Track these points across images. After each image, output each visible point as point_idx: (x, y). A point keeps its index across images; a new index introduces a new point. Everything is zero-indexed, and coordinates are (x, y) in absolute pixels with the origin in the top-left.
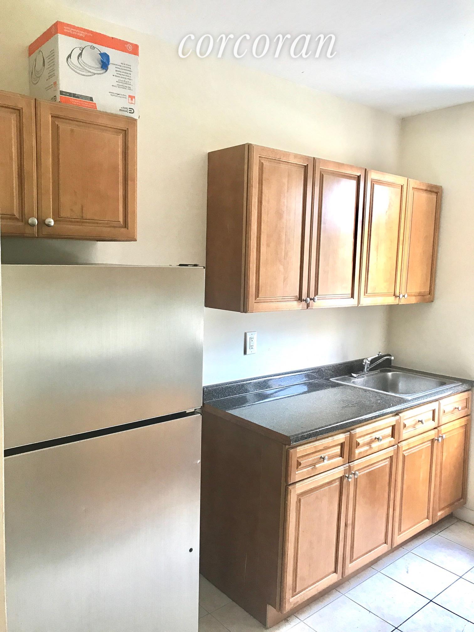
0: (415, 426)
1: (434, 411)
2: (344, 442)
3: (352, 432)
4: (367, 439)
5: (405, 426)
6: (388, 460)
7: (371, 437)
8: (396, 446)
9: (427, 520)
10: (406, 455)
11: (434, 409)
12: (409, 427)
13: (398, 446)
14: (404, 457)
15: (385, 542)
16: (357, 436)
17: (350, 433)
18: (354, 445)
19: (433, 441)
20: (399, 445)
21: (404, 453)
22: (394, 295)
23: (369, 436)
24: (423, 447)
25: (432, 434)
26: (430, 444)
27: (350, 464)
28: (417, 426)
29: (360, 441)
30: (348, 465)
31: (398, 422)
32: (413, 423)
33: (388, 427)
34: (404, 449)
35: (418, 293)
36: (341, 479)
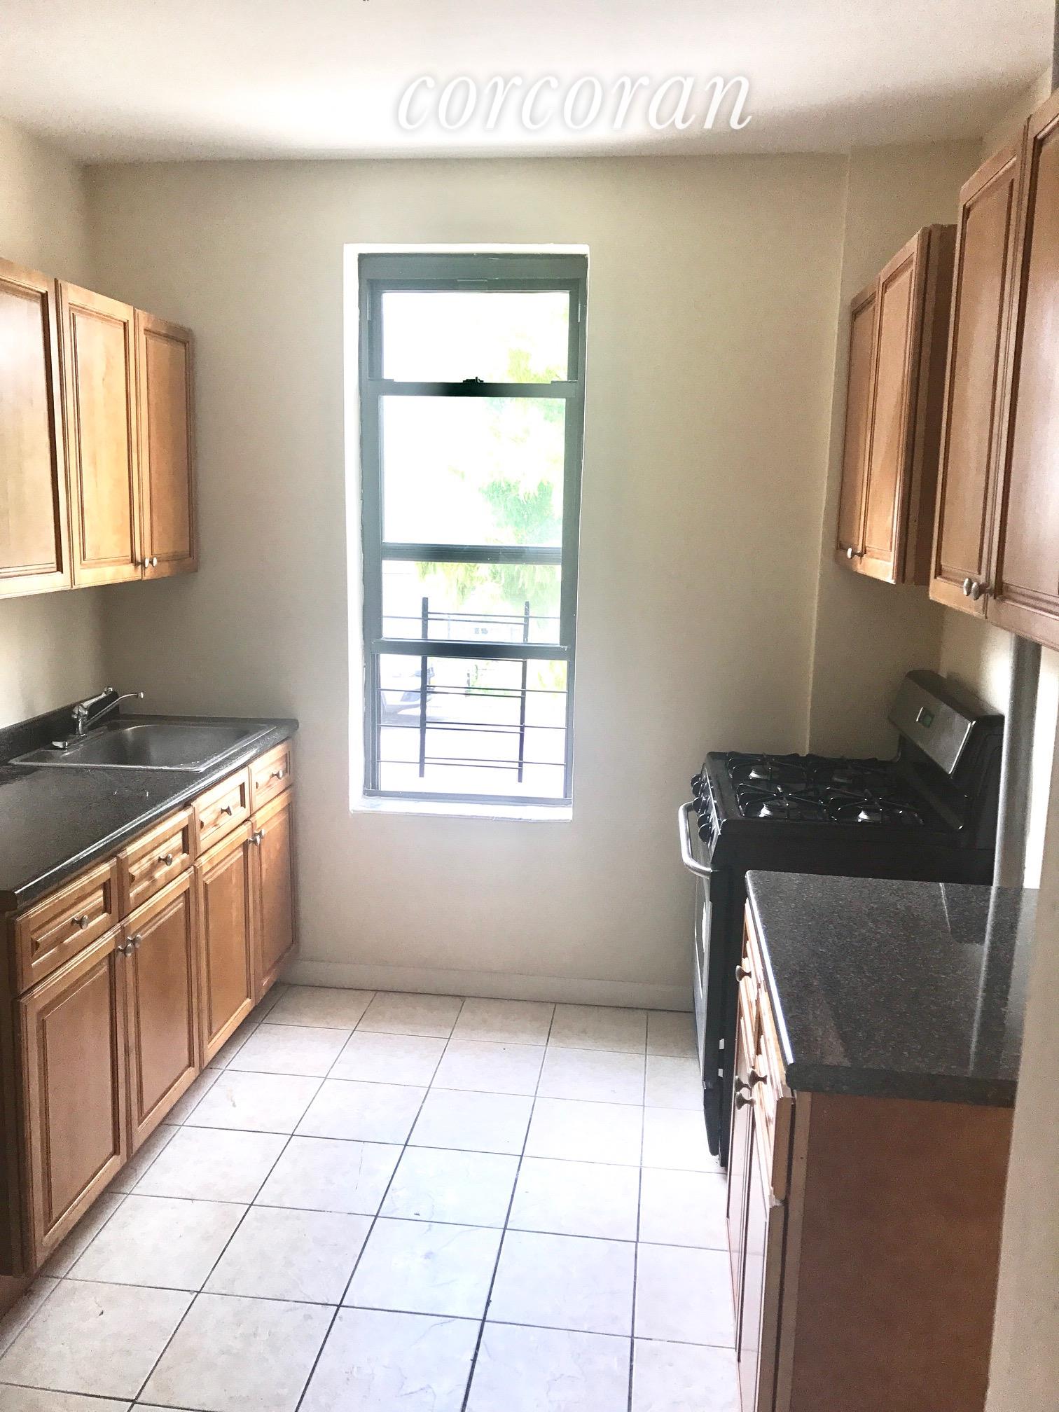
0: (217, 823)
1: (242, 787)
2: (109, 880)
3: (120, 855)
4: (145, 863)
5: (202, 824)
6: (181, 899)
7: (150, 859)
8: (192, 868)
9: (248, 1000)
10: (208, 882)
11: (241, 783)
12: (208, 826)
13: (194, 867)
14: (206, 885)
15: (190, 1064)
16: (130, 862)
17: (118, 858)
18: (126, 880)
19: (245, 845)
20: (196, 865)
21: (204, 879)
22: (132, 562)
23: (148, 857)
24: (231, 862)
25: (243, 833)
26: (242, 853)
27: (122, 923)
28: (221, 822)
29: (135, 870)
30: (119, 924)
31: (192, 818)
32: (214, 816)
33: (177, 833)
34: (204, 872)
35: (172, 555)
36: (111, 957)
